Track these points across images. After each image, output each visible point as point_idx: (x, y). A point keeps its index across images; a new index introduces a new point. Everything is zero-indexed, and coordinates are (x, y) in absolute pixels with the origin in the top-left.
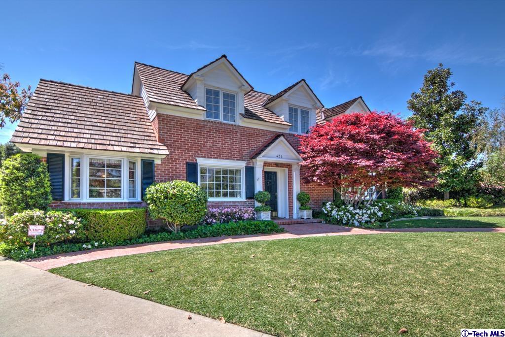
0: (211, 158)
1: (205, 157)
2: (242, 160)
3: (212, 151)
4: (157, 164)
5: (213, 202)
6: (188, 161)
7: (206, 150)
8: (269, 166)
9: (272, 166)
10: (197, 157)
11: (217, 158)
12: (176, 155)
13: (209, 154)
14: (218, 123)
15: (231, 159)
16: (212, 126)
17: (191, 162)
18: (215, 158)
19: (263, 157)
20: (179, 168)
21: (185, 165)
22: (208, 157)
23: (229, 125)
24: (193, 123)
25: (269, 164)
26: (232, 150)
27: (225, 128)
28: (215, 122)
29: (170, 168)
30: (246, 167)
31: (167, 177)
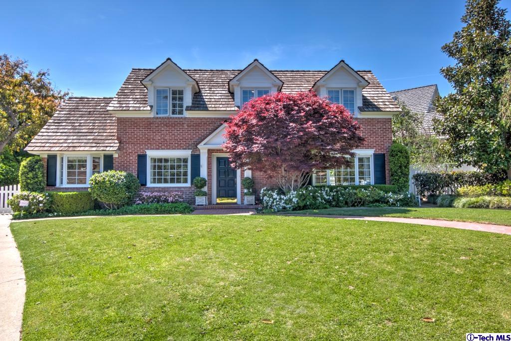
0: (159, 149)
1: (153, 149)
2: (189, 149)
3: (160, 143)
4: (116, 158)
5: (159, 187)
6: (139, 153)
7: (154, 143)
8: (218, 153)
9: (220, 152)
10: (147, 149)
11: (164, 149)
12: (130, 149)
13: (157, 146)
14: (166, 118)
15: (178, 149)
16: (160, 121)
17: (142, 154)
18: (162, 149)
19: (204, 144)
20: (131, 160)
21: (137, 157)
22: (156, 149)
23: (176, 118)
24: (144, 121)
25: (217, 150)
26: (179, 140)
27: (172, 121)
28: (163, 118)
29: (126, 160)
30: (191, 155)
31: (122, 168)
